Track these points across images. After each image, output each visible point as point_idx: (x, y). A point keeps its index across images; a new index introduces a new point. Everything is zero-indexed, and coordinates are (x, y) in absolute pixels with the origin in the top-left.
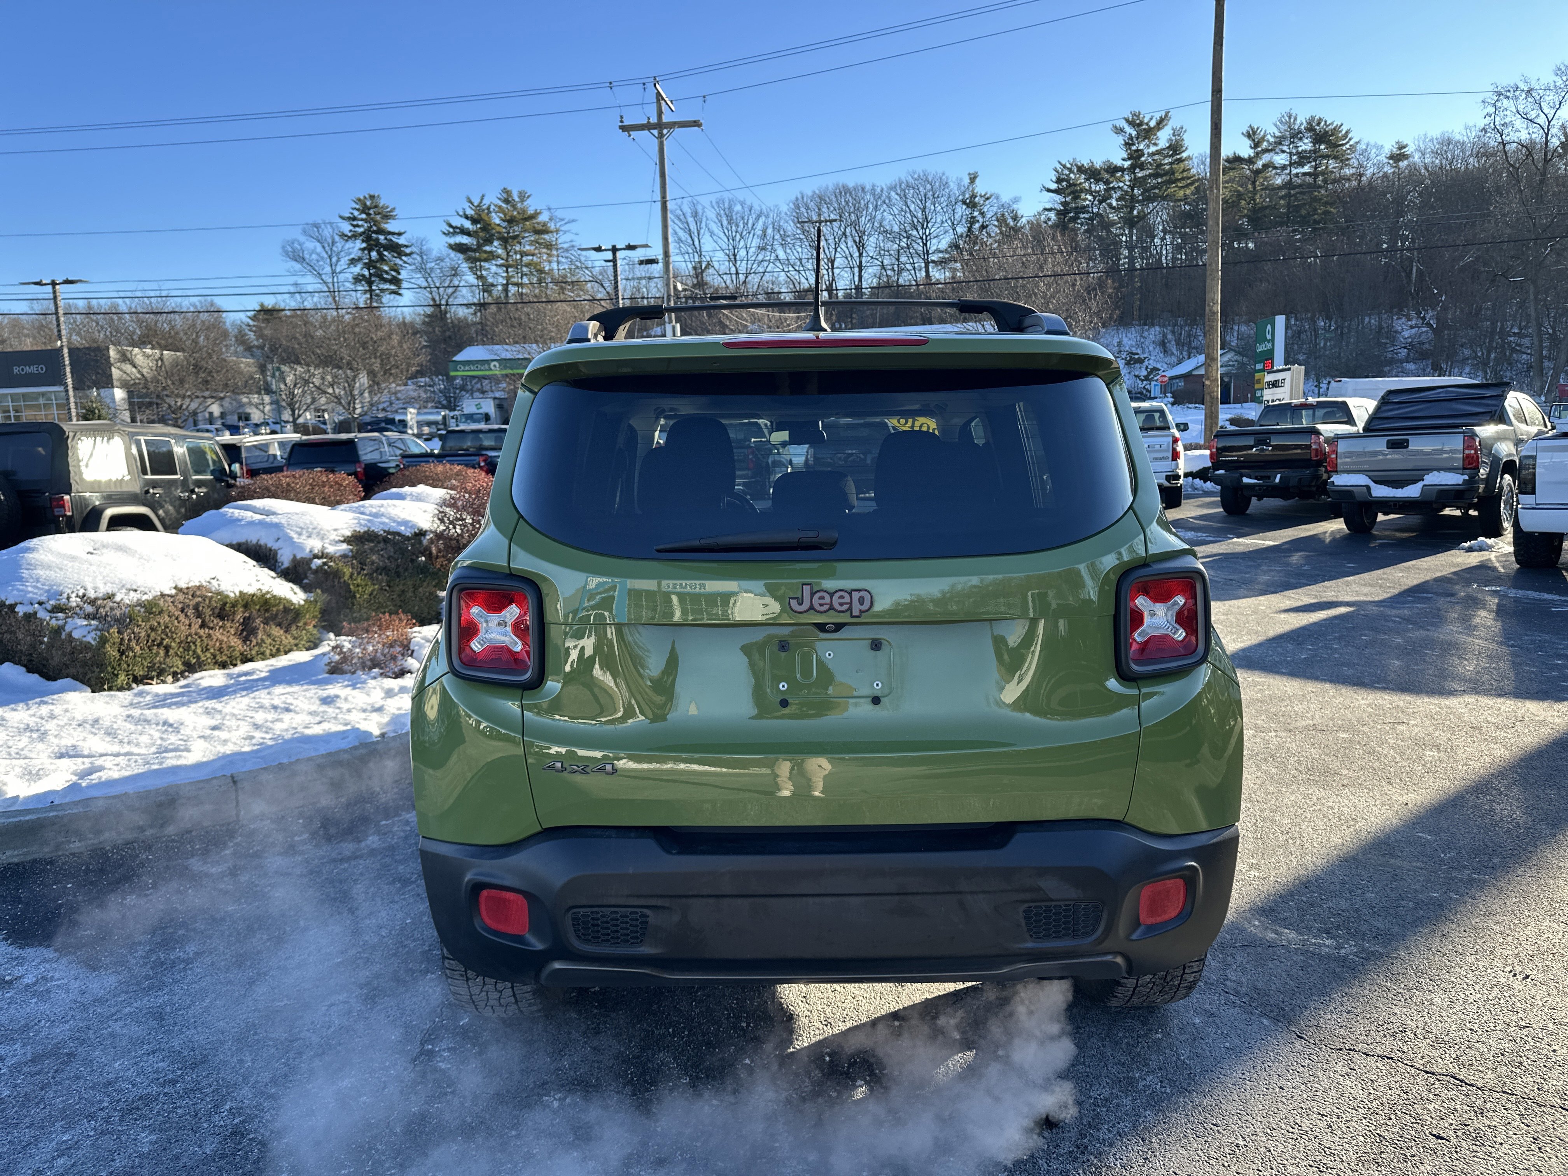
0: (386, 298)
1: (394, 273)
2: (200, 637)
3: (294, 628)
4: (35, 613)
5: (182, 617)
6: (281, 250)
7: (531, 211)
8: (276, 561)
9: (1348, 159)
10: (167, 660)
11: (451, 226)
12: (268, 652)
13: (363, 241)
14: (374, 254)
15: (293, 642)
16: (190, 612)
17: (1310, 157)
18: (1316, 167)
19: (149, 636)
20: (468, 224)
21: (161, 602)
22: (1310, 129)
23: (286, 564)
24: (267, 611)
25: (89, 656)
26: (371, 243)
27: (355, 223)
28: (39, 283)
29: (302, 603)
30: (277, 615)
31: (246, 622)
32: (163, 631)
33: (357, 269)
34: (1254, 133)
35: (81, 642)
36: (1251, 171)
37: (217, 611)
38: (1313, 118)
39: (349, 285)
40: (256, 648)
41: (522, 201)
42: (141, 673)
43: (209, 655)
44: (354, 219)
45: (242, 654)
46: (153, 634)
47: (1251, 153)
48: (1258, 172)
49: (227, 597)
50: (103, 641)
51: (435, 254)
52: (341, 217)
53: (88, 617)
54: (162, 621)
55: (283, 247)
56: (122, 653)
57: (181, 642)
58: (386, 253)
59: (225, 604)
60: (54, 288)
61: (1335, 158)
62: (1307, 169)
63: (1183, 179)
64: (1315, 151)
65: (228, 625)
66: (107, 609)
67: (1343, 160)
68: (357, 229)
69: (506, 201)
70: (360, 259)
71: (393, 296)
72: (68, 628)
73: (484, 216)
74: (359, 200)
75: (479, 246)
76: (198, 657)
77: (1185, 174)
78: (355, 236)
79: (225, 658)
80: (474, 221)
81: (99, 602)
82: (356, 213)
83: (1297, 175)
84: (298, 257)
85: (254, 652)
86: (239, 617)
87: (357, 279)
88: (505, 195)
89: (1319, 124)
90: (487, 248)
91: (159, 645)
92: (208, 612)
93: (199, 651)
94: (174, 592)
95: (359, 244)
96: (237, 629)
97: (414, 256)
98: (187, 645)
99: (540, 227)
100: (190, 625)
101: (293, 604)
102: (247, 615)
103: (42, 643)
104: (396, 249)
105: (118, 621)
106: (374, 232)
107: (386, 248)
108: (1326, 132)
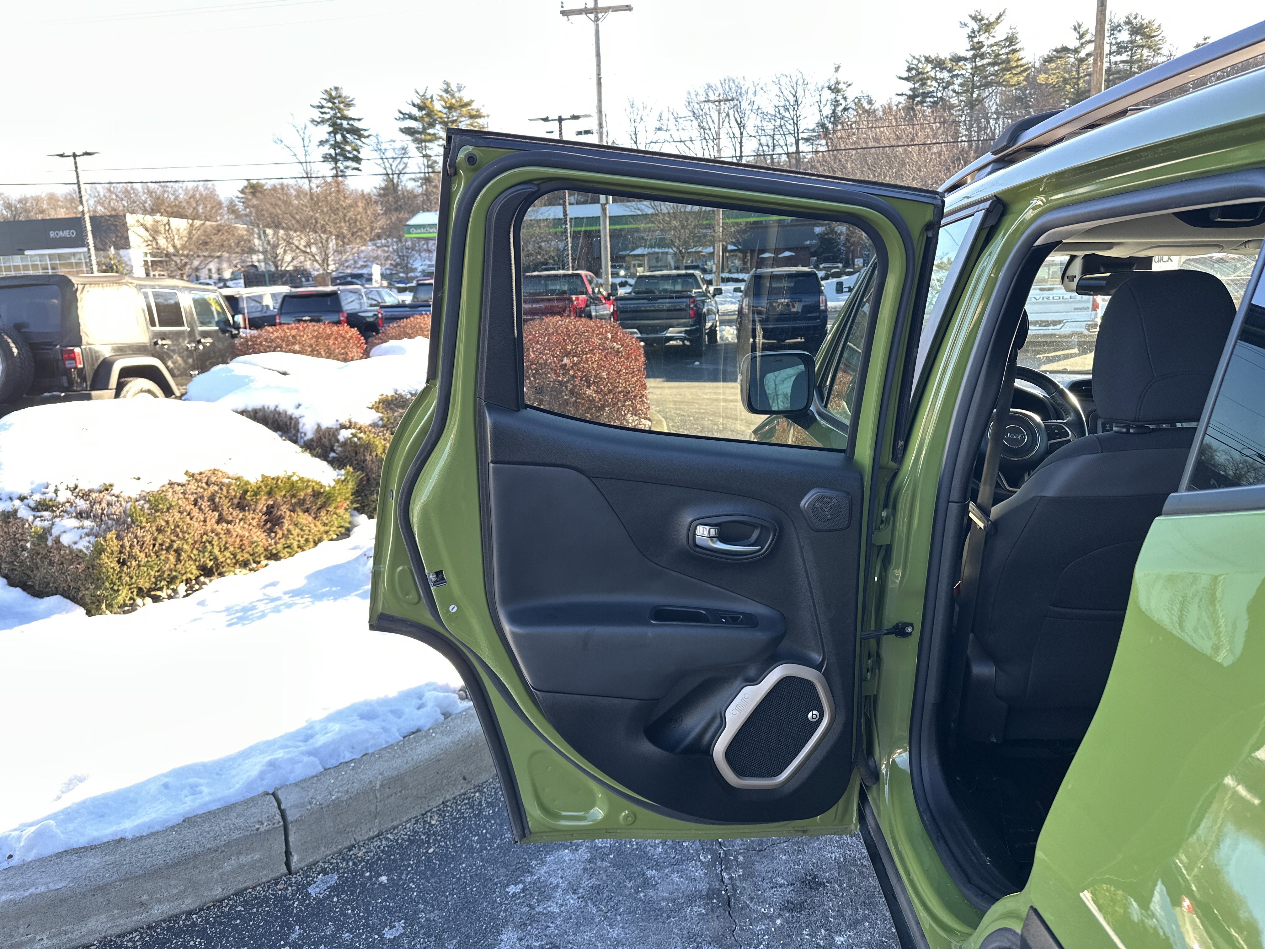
0: (350, 174)
1: (355, 153)
2: (217, 534)
3: (323, 513)
4: (16, 511)
5: (195, 512)
7: (466, 100)
8: (298, 431)
9: (1159, 49)
10: (179, 566)
11: (401, 112)
12: (295, 544)
13: (330, 126)
14: (339, 137)
15: (323, 529)
16: (205, 505)
17: (1127, 47)
18: (1131, 57)
19: (155, 539)
20: (415, 112)
21: (170, 495)
22: (1128, 22)
23: (310, 435)
24: (293, 496)
25: (81, 567)
26: (336, 128)
27: (323, 110)
28: (62, 155)
29: (333, 484)
30: (304, 500)
31: (269, 511)
32: (174, 532)
33: (325, 150)
34: (1080, 26)
35: (71, 552)
36: (1076, 59)
37: (236, 501)
38: (1131, 14)
39: (319, 163)
40: (283, 541)
41: (459, 90)
42: (147, 585)
43: (227, 554)
44: (322, 107)
45: (266, 550)
46: (160, 536)
47: (1077, 44)
48: (1081, 61)
49: (247, 483)
50: (99, 550)
52: (311, 106)
53: (80, 515)
54: (171, 520)
56: (122, 563)
57: (195, 542)
58: (348, 136)
59: (246, 492)
60: (75, 159)
61: (1150, 47)
62: (1125, 57)
63: (1017, 67)
64: (1132, 42)
65: (250, 517)
66: (104, 505)
67: (1156, 50)
68: (325, 116)
69: (447, 91)
70: (327, 141)
71: (355, 171)
72: (55, 532)
73: (428, 103)
74: (326, 91)
75: (424, 129)
76: (216, 559)
77: (1019, 63)
78: (323, 121)
79: (246, 556)
80: (421, 108)
81: (94, 495)
82: (324, 103)
83: (1116, 63)
85: (279, 546)
86: (262, 506)
87: (327, 158)
88: (445, 86)
89: (1135, 18)
90: (431, 131)
91: (168, 549)
92: (225, 503)
93: (216, 551)
94: (183, 479)
95: (327, 128)
96: (260, 519)
97: (372, 138)
98: (201, 545)
99: (474, 113)
100: (205, 521)
101: (322, 486)
102: (271, 502)
103: (24, 549)
104: (356, 132)
105: (118, 521)
106: (338, 118)
107: (348, 131)
108: (1142, 25)
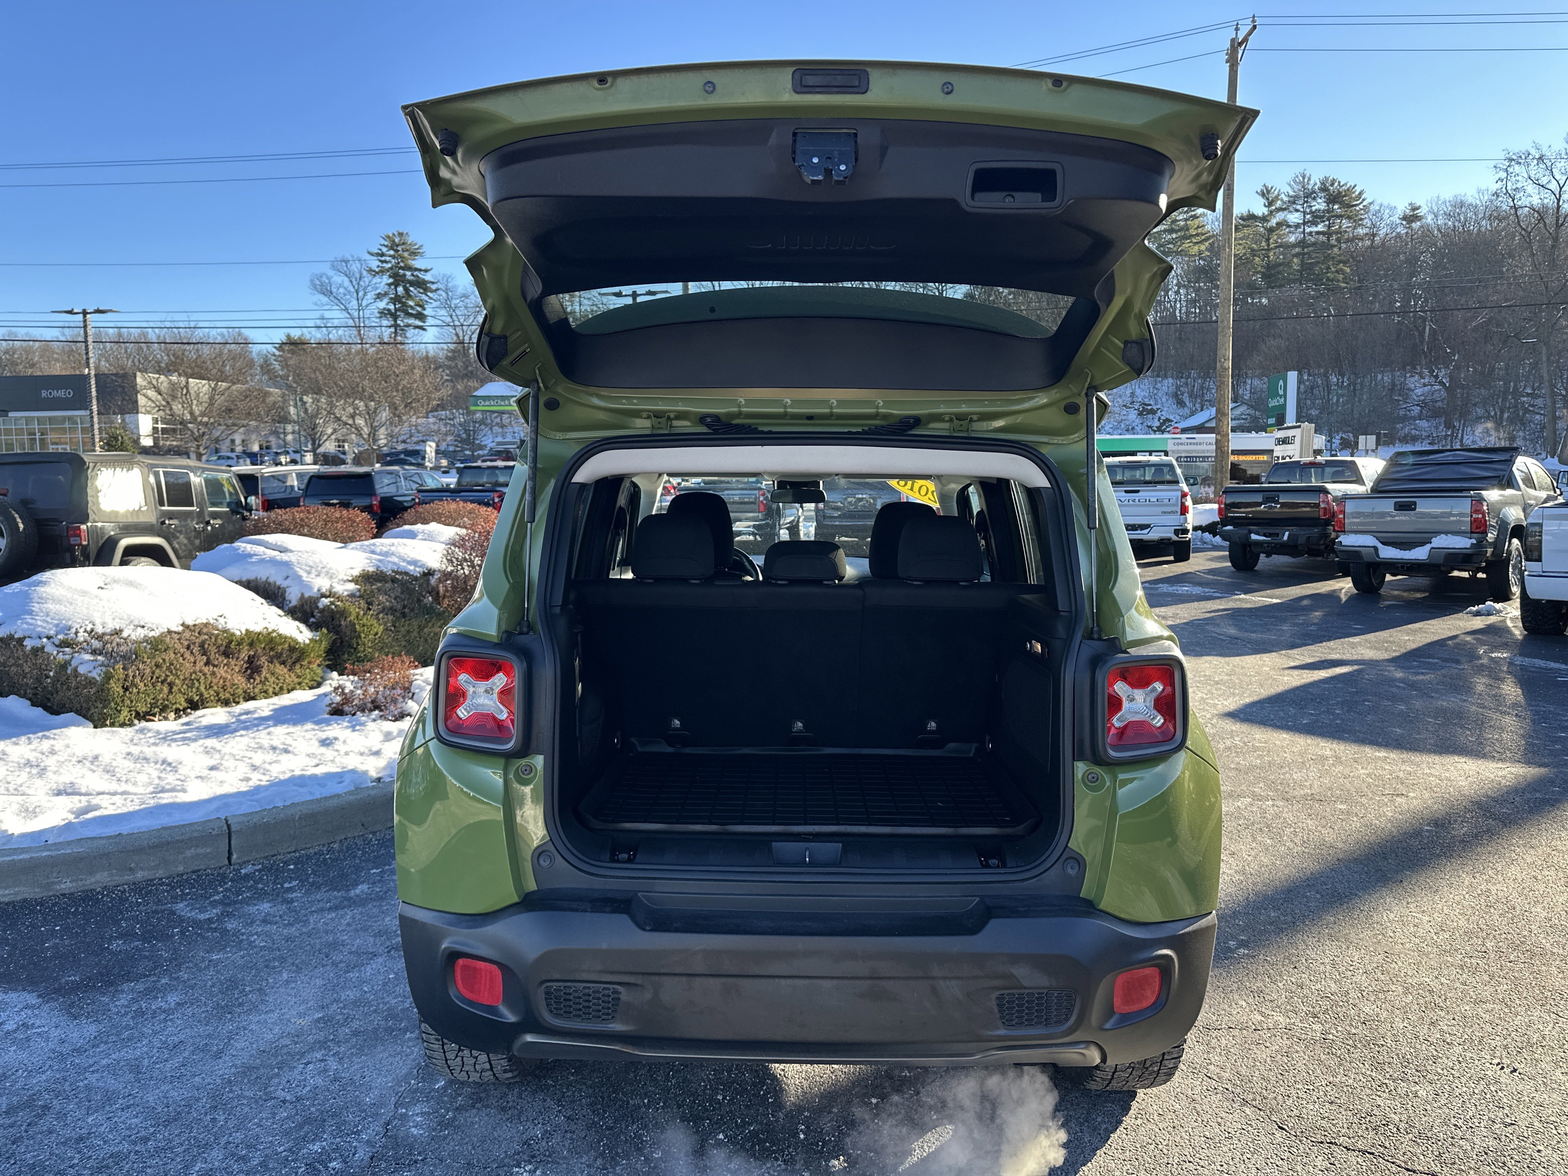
0: (411, 332)
1: (419, 309)
2: (204, 674)
3: (298, 666)
4: (43, 647)
5: (187, 655)
6: (308, 283)
8: (284, 599)
9: (1361, 219)
10: (171, 697)
12: (271, 690)
13: (390, 277)
14: (400, 289)
15: (296, 680)
16: (196, 650)
17: (1324, 216)
18: (1329, 227)
19: (153, 673)
21: (168, 639)
22: (1324, 189)
23: (294, 603)
24: (272, 649)
25: (93, 691)
26: (397, 280)
27: (383, 259)
28: (70, 312)
29: (307, 642)
30: (281, 653)
31: (251, 660)
32: (168, 668)
33: (382, 304)
34: (1268, 192)
35: (86, 678)
36: (1265, 229)
37: (222, 649)
38: (1327, 179)
39: (374, 320)
40: (260, 686)
42: (144, 709)
43: (212, 692)
44: (383, 255)
45: (245, 692)
46: (158, 671)
47: (1265, 211)
48: (1271, 230)
49: (233, 635)
50: (108, 677)
51: (460, 291)
52: (369, 253)
53: (94, 652)
54: (167, 658)
55: (312, 281)
56: (126, 689)
57: (185, 679)
58: (411, 289)
59: (231, 642)
60: (85, 316)
61: (1349, 218)
62: (1320, 228)
63: (1197, 235)
64: (1328, 211)
65: (233, 663)
66: (114, 644)
67: (1357, 221)
68: (384, 265)
70: (386, 294)
71: (417, 330)
72: (74, 663)
74: (388, 237)
76: (201, 695)
77: (1200, 230)
78: (382, 271)
79: (228, 695)
81: (107, 638)
82: (384, 249)
83: (1310, 233)
84: (325, 290)
85: (256, 690)
86: (244, 654)
87: (383, 313)
89: (1332, 185)
91: (162, 682)
92: (213, 650)
93: (202, 688)
94: (181, 629)
95: (386, 279)
96: (241, 667)
97: (440, 292)
98: (191, 682)
100: (195, 663)
101: (298, 643)
102: (252, 653)
103: (47, 677)
104: (422, 285)
105: (124, 657)
106: (401, 268)
107: (412, 284)
108: (1340, 193)
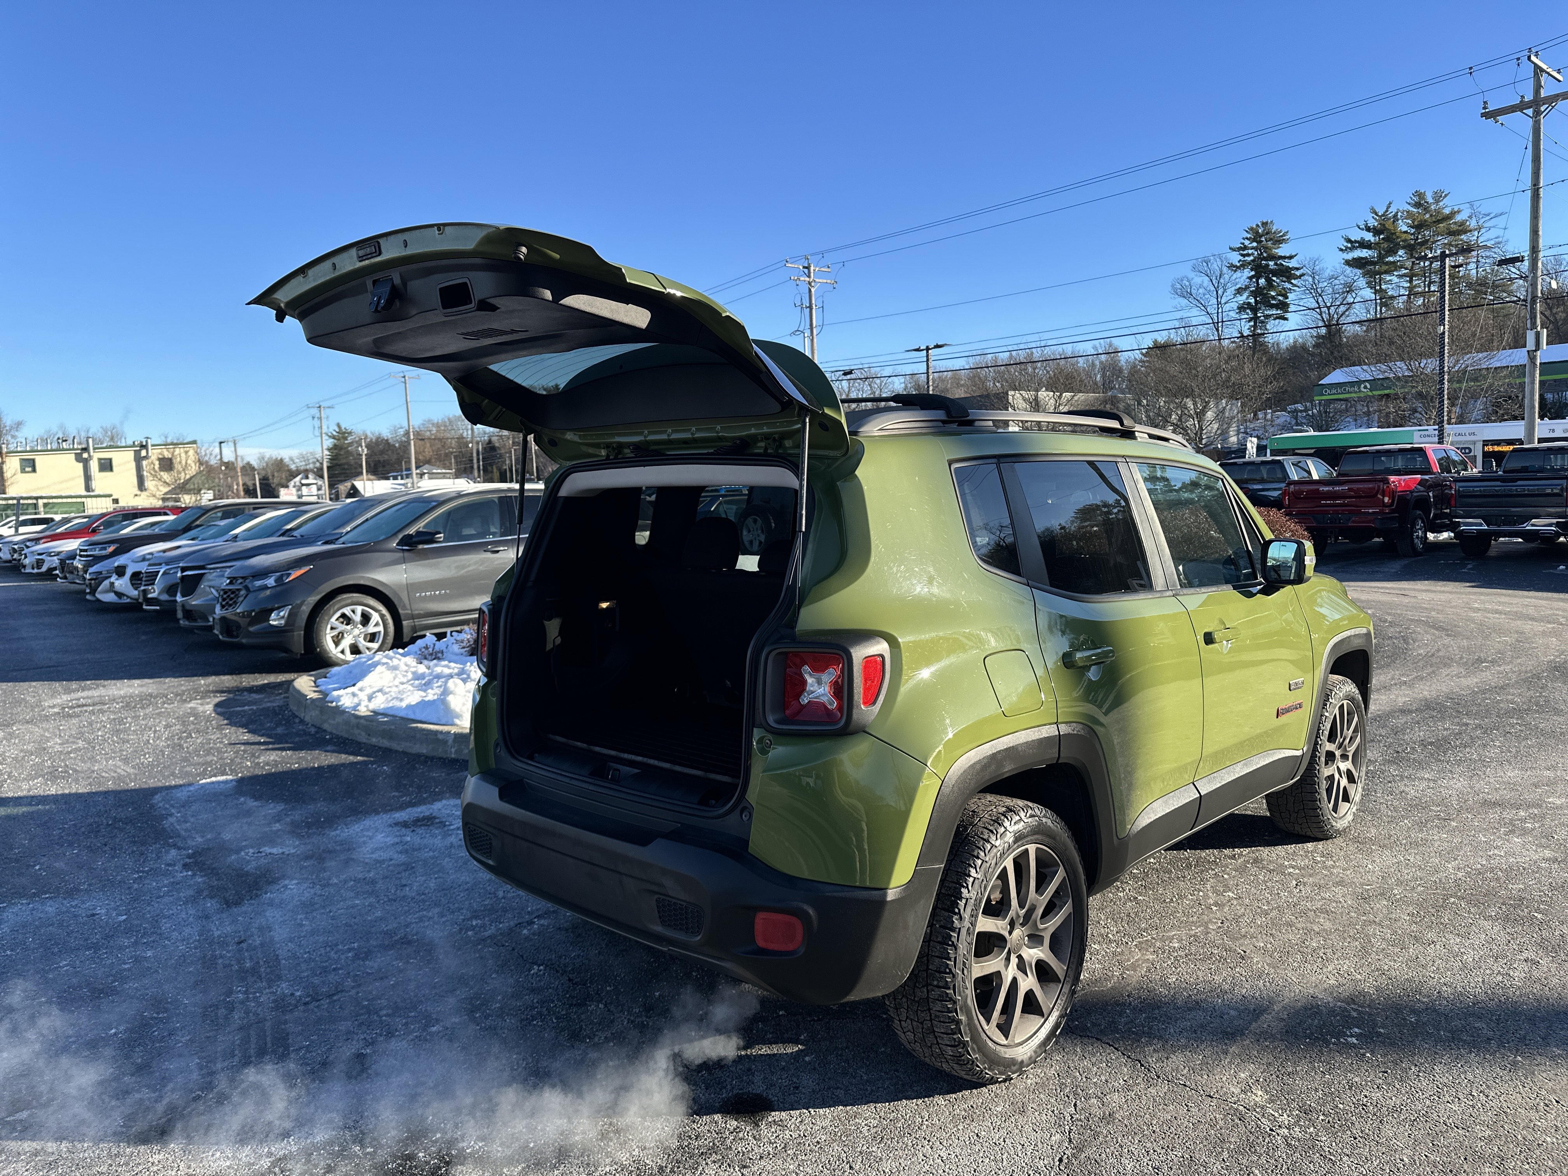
0: (1272, 325)
1: (1281, 298)
6: (1170, 289)
7: (1447, 211)
11: (1349, 241)
13: (1252, 270)
14: (1262, 281)
20: (1369, 237)
26: (1259, 270)
27: (1245, 252)
28: (918, 350)
33: (1242, 298)
39: (1233, 314)
41: (1437, 202)
44: (1245, 248)
51: (1328, 273)
52: (1230, 248)
55: (1173, 286)
58: (1274, 278)
60: (927, 352)
68: (1246, 258)
69: (1418, 205)
70: (1247, 288)
71: (1277, 321)
73: (1389, 225)
74: (1252, 229)
75: (1381, 257)
78: (1243, 265)
80: (1376, 232)
82: (1247, 242)
84: (1186, 294)
87: (1241, 309)
88: (1416, 199)
90: (1391, 259)
95: (1248, 273)
97: (1306, 277)
99: (1454, 227)
104: (1287, 274)
106: (1265, 259)
107: (1275, 273)
